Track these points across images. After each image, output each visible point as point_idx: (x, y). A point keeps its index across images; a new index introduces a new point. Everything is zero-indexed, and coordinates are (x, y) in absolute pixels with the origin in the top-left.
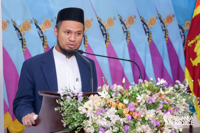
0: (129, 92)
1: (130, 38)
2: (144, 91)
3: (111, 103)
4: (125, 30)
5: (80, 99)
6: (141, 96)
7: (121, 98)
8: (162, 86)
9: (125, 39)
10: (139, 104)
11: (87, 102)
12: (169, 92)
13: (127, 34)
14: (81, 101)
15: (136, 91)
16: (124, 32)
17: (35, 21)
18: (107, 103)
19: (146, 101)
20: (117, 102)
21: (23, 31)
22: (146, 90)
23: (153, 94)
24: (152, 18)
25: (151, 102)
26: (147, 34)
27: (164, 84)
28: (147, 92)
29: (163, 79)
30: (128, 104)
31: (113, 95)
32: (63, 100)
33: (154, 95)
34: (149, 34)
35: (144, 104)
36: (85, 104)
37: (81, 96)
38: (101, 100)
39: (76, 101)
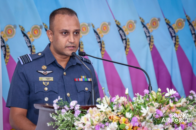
0: (133, 105)
1: (153, 43)
2: (150, 103)
3: (112, 117)
4: (148, 35)
5: (77, 112)
6: (146, 109)
7: (124, 111)
8: (172, 97)
9: (148, 45)
10: (145, 118)
11: (84, 116)
12: (181, 104)
13: (150, 39)
14: (78, 115)
15: (141, 104)
16: (147, 37)
17: (45, 26)
18: (107, 117)
19: (152, 115)
20: (120, 116)
21: (32, 37)
22: (153, 102)
23: (161, 106)
24: (180, 20)
25: (157, 116)
26: (174, 38)
27: (174, 94)
28: (155, 105)
29: (173, 89)
30: (132, 118)
31: (114, 108)
32: (58, 114)
33: (163, 108)
34: (176, 39)
35: (151, 118)
36: (81, 118)
37: (78, 109)
38: (101, 114)
39: (72, 114)
